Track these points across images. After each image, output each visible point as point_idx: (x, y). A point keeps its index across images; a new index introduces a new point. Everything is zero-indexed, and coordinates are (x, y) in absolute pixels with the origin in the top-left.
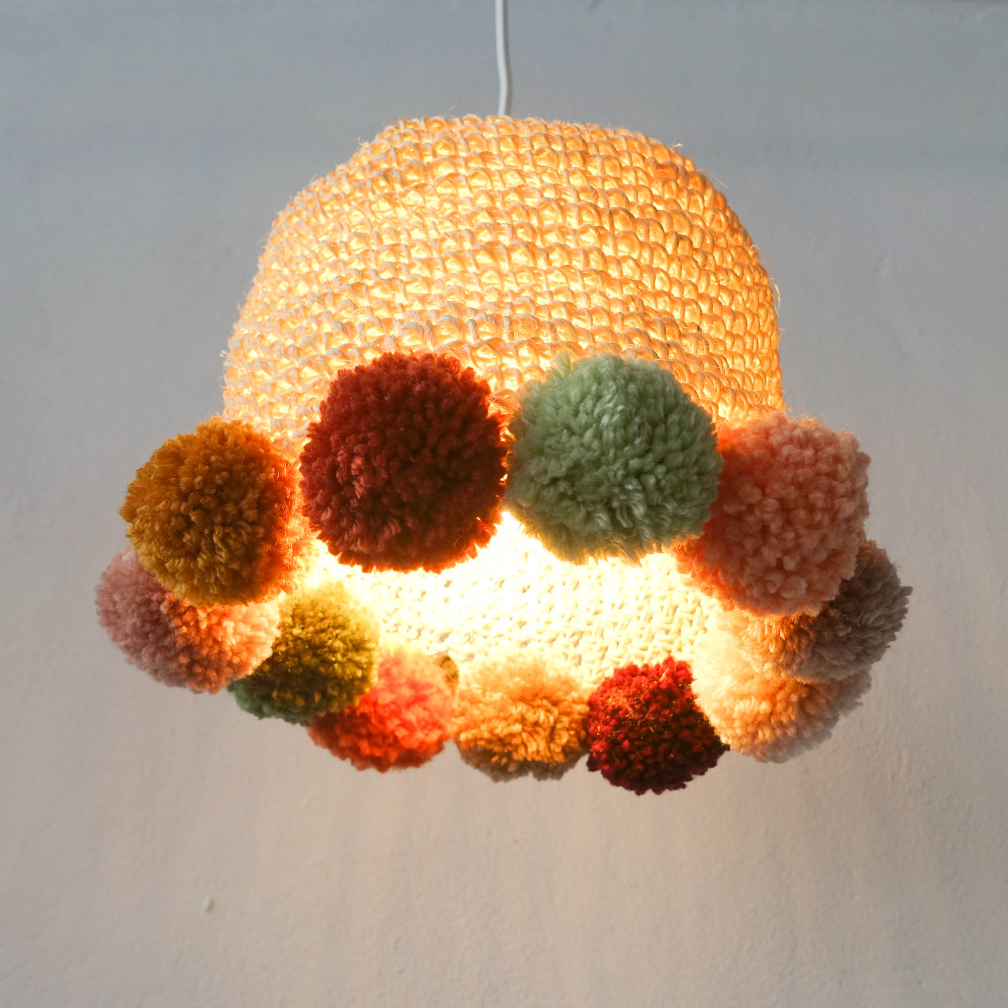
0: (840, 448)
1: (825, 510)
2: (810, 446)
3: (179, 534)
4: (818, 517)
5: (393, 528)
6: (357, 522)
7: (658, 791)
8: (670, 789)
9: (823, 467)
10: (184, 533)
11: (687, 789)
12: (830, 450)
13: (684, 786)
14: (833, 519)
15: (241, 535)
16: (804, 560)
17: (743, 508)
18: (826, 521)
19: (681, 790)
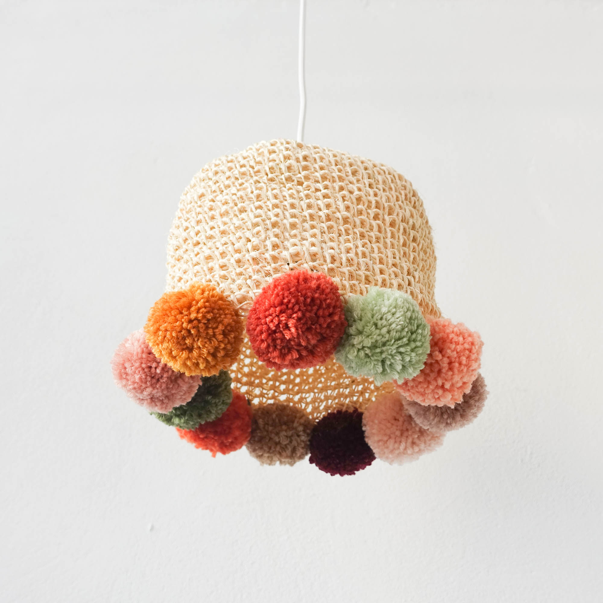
0: (474, 339)
1: (466, 365)
2: (461, 336)
3: (184, 338)
4: (463, 367)
5: (294, 355)
6: (277, 350)
7: (342, 475)
8: (348, 474)
9: (467, 346)
10: (187, 338)
11: (356, 475)
12: (470, 339)
13: (354, 474)
14: (468, 369)
15: (211, 343)
16: (452, 385)
17: (433, 362)
18: (465, 370)
19: (353, 476)
